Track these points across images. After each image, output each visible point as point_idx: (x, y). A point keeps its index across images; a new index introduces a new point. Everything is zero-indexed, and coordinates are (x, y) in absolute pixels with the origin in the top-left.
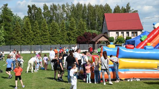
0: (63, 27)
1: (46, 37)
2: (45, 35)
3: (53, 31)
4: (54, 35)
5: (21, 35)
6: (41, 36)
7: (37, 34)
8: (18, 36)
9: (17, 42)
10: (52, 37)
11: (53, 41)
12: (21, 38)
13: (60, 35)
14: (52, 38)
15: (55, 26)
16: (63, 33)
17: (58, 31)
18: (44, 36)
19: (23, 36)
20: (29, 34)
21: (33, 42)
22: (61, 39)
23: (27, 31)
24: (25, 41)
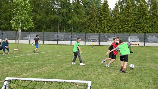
0: (155, 10)
1: (128, 24)
2: (128, 21)
3: (140, 15)
4: (139, 21)
5: (97, 21)
6: (123, 22)
7: (117, 19)
8: (92, 22)
9: (91, 29)
10: (138, 23)
11: (139, 29)
12: (97, 24)
13: (149, 21)
14: (137, 25)
15: (143, 9)
16: (155, 18)
17: (147, 16)
18: (126, 23)
19: (98, 22)
20: (106, 19)
21: (111, 30)
22: (150, 27)
23: (104, 16)
24: (100, 29)
